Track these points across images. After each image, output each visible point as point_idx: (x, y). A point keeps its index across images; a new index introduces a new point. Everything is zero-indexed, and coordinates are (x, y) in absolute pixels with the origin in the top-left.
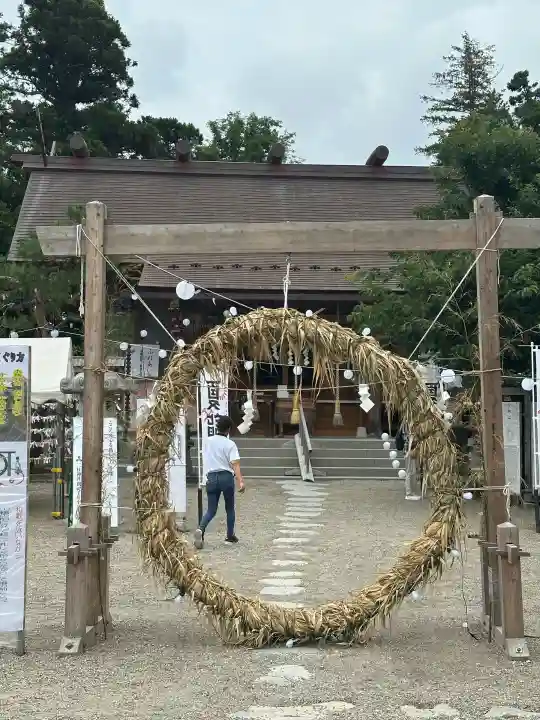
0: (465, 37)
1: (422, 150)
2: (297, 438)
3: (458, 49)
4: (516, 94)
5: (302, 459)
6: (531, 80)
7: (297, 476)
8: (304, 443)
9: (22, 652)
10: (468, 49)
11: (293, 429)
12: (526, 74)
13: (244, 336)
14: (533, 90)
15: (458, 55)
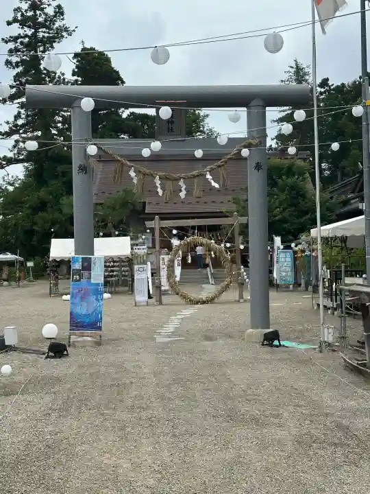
0: (295, 61)
1: (275, 121)
2: (208, 269)
3: (292, 67)
4: (323, 90)
5: (210, 277)
6: (330, 83)
7: (208, 283)
8: (211, 271)
9: (147, 305)
10: (297, 67)
11: (206, 266)
12: (327, 79)
13: (188, 243)
14: (332, 87)
15: (292, 70)
